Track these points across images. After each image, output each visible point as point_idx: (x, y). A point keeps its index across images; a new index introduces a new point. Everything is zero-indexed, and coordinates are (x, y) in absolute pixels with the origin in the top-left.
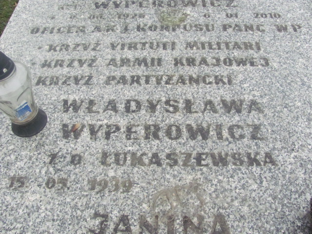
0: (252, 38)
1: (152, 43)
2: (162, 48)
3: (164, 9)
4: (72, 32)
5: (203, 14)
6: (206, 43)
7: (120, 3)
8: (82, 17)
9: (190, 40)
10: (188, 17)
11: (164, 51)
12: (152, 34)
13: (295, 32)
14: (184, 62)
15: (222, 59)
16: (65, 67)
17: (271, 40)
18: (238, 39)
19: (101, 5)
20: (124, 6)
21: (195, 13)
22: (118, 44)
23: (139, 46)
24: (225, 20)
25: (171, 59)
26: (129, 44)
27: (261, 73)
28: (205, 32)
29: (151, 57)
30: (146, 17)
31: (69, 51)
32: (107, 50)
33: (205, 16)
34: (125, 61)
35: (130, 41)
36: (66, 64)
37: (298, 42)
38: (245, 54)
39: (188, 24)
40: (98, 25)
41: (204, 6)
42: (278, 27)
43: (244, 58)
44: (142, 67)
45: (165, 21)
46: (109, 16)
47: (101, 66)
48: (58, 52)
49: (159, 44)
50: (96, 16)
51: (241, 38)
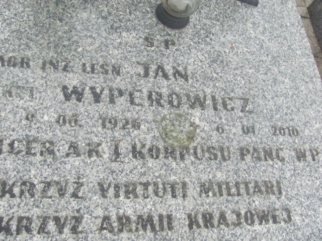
0: (272, 172)
1: (155, 184)
2: (170, 194)
3: (165, 112)
4: (35, 154)
5: (216, 125)
6: (223, 184)
7: (101, 92)
8: (46, 118)
9: (204, 177)
10: (198, 131)
11: (173, 201)
12: (155, 164)
13: (313, 162)
14: (201, 221)
15: (243, 212)
16: (35, 232)
17: (292, 176)
18: (258, 176)
19: (72, 92)
20: (108, 99)
21: (206, 124)
22: (109, 186)
23: (140, 190)
24: (241, 138)
25: (184, 216)
26: (126, 186)
27: (284, 234)
28: (220, 161)
29: (158, 213)
30: (142, 127)
31: (36, 196)
32: (95, 198)
33: (218, 129)
34: (124, 221)
35: (125, 179)
36: (35, 225)
37: (317, 178)
38: (267, 203)
39: (199, 147)
40: (73, 140)
41: (215, 109)
42: (297, 152)
43: (265, 209)
44: (148, 231)
45: (170, 139)
46: (88, 121)
47: (91, 232)
48: (19, 200)
49: (166, 185)
50: (67, 118)
51: (261, 174)
